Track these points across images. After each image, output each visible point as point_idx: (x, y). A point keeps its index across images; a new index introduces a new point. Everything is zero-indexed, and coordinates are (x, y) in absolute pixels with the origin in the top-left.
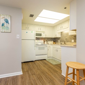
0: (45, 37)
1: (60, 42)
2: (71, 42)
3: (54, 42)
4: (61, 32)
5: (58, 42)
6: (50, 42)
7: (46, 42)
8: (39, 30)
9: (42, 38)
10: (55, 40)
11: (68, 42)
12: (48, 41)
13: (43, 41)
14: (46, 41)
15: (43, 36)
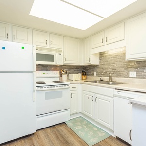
0: (63, 64)
1: (98, 75)
2: (127, 76)
3: (83, 75)
4: (101, 53)
5: (93, 75)
6: (74, 75)
7: (64, 76)
8: (48, 46)
9: (55, 68)
10: (86, 71)
11: (118, 76)
12: (69, 73)
13: (56, 73)
14: (66, 73)
15: (58, 61)
